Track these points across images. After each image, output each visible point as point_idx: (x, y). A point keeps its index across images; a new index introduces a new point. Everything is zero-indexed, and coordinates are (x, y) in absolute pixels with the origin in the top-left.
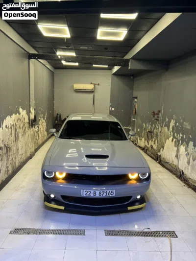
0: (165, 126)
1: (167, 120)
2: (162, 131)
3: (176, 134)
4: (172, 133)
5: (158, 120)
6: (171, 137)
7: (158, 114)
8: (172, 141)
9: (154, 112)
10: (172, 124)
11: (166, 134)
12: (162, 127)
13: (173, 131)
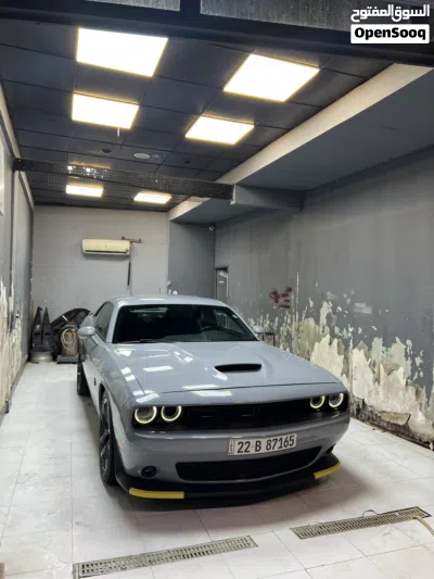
0: (307, 317)
1: (311, 303)
2: (302, 328)
3: (337, 330)
4: (327, 329)
5: (288, 307)
6: (325, 336)
7: (285, 295)
8: (330, 344)
9: (275, 293)
10: (325, 310)
11: (312, 332)
12: (300, 319)
13: (328, 324)
